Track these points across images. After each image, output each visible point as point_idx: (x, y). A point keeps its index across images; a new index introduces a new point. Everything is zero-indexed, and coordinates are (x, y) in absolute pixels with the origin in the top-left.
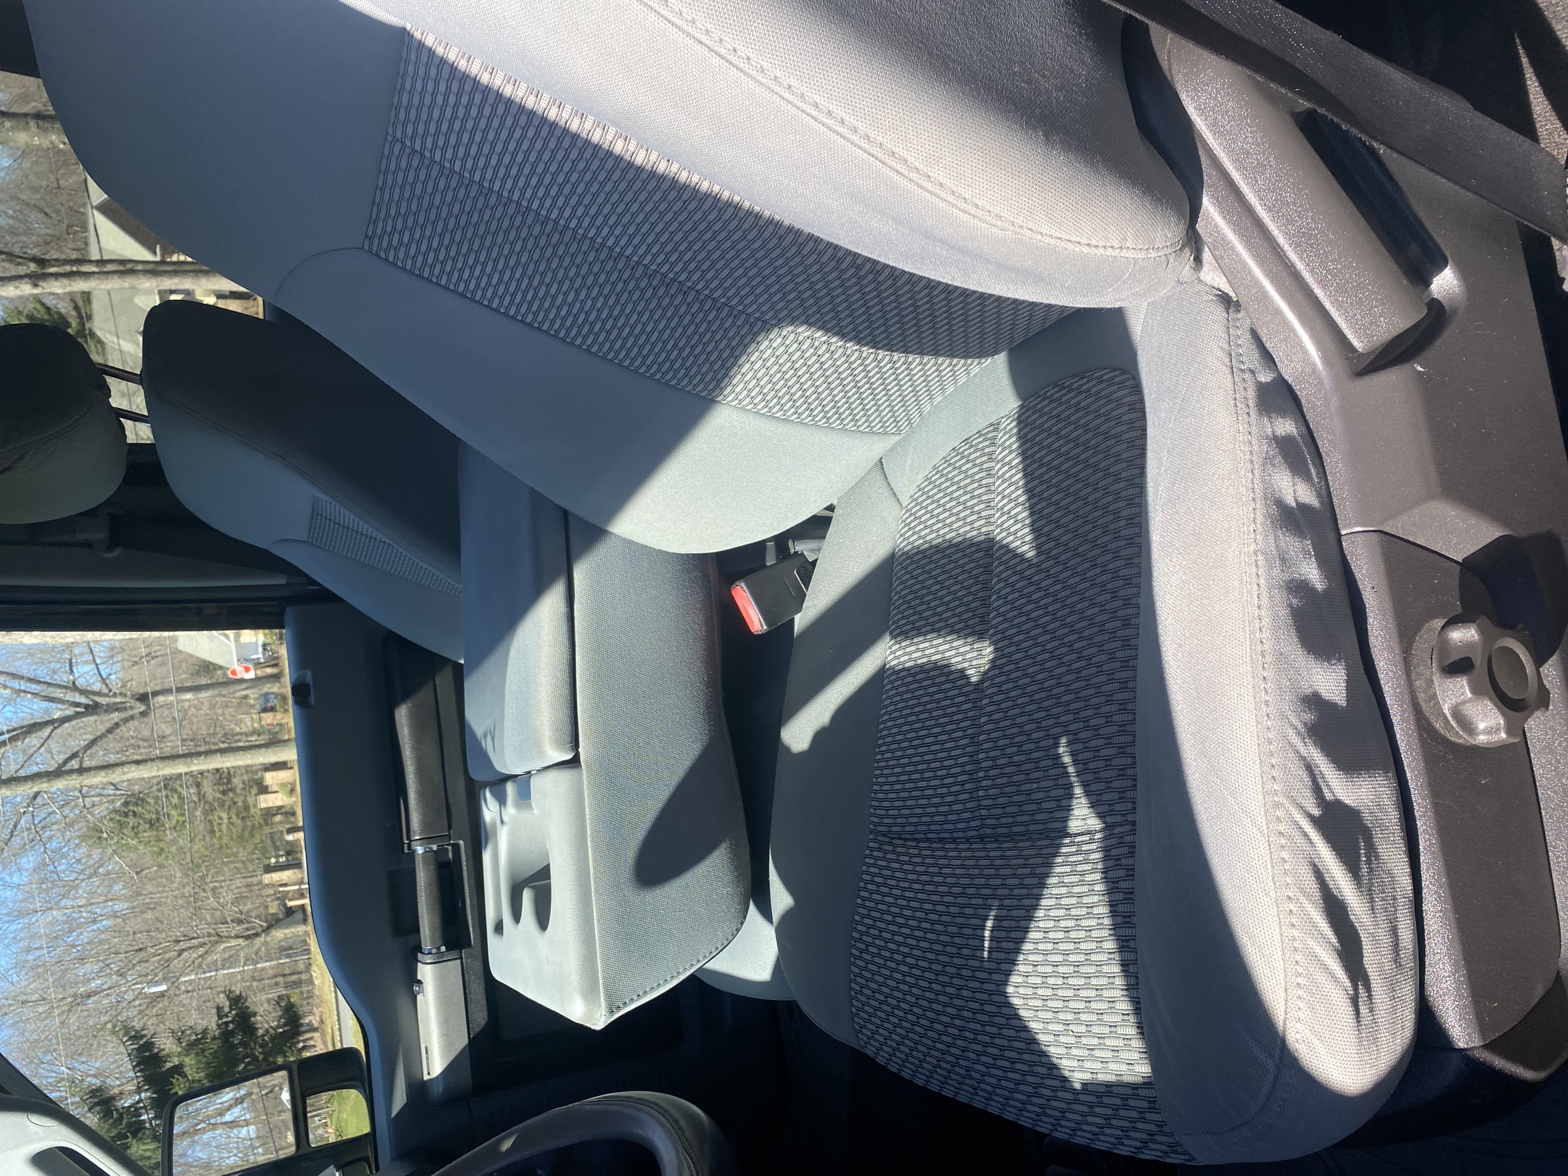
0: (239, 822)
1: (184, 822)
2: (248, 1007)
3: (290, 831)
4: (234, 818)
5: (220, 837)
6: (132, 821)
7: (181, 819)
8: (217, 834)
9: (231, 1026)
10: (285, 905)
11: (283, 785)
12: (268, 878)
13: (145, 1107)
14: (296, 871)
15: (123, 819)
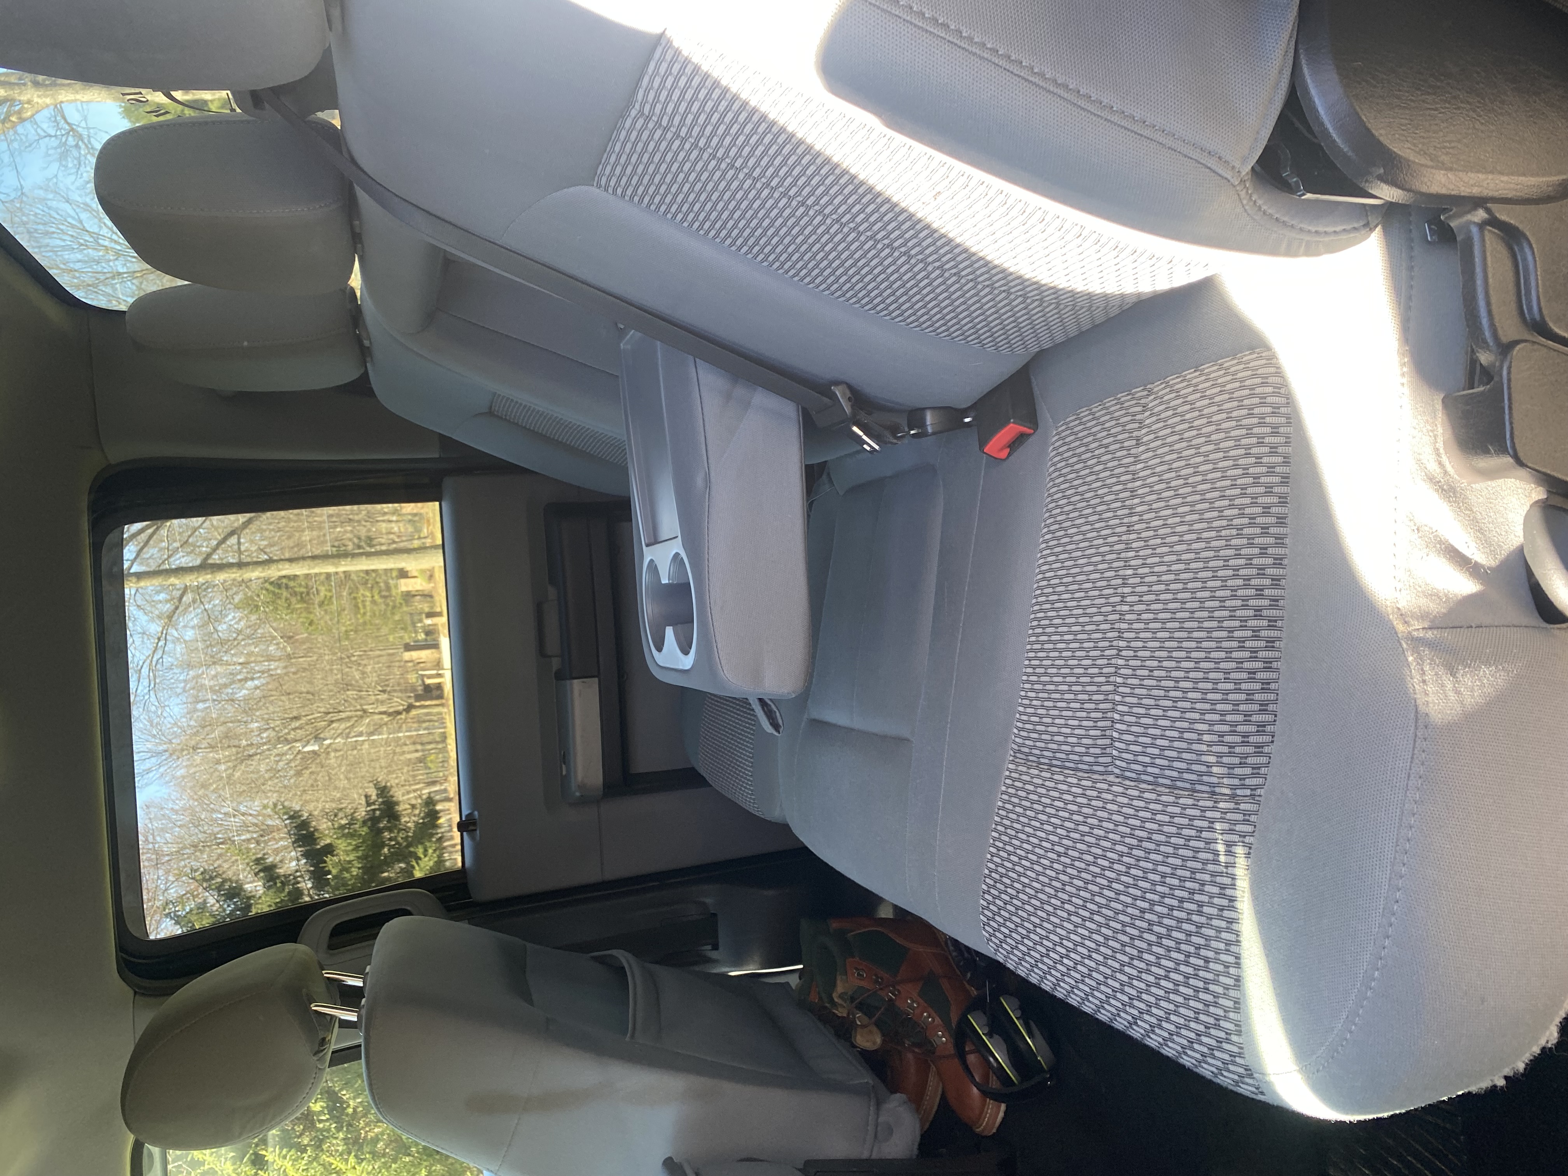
0: (380, 600)
1: (331, 597)
2: (392, 797)
3: (430, 615)
4: (376, 597)
5: (365, 614)
6: (285, 594)
7: (329, 594)
8: (362, 611)
9: (378, 813)
10: (423, 681)
11: (423, 571)
12: (407, 655)
13: (301, 876)
14: (433, 650)
15: (277, 591)
